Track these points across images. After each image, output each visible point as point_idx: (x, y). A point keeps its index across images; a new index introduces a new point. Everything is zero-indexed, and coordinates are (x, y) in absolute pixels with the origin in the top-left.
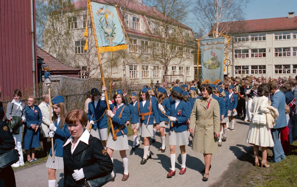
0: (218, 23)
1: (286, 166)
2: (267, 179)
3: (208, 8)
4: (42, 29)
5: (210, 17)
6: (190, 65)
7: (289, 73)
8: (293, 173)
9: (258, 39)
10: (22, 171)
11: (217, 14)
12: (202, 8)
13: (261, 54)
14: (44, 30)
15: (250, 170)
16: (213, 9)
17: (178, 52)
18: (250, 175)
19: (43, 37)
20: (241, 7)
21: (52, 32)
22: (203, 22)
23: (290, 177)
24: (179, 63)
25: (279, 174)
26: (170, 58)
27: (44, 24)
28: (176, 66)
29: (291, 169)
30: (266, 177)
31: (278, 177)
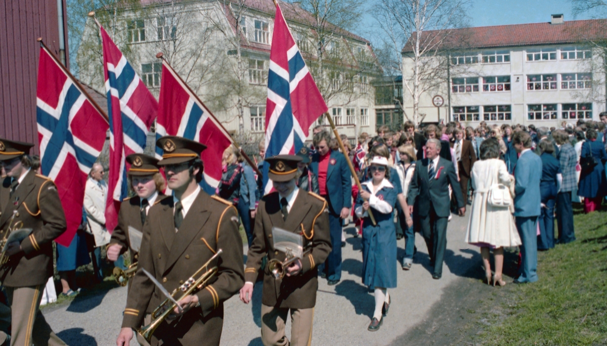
0: (419, 33)
1: (546, 290)
2: (511, 314)
3: (400, 6)
4: (77, 43)
5: (403, 23)
6: (367, 105)
7: (556, 118)
8: (558, 302)
9: (496, 61)
10: (53, 312)
11: (417, 16)
12: (388, 6)
13: (502, 86)
14: (81, 44)
15: (482, 299)
16: (410, 9)
17: (343, 84)
18: (481, 309)
19: (78, 57)
20: (462, 6)
21: (96, 48)
22: (391, 30)
23: (553, 308)
24: (346, 102)
25: (534, 304)
26: (329, 94)
27: (81, 34)
28: (340, 107)
29: (555, 295)
30: (509, 311)
31: (531, 309)
